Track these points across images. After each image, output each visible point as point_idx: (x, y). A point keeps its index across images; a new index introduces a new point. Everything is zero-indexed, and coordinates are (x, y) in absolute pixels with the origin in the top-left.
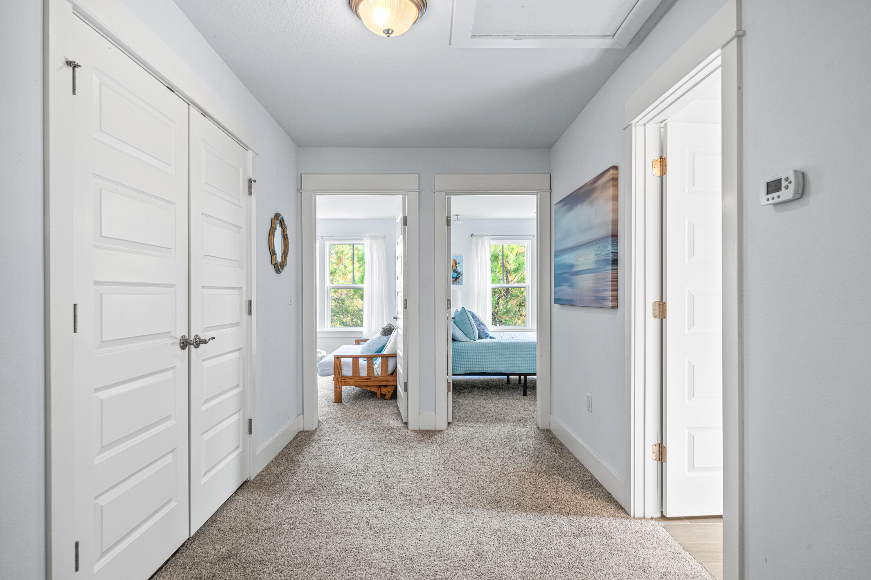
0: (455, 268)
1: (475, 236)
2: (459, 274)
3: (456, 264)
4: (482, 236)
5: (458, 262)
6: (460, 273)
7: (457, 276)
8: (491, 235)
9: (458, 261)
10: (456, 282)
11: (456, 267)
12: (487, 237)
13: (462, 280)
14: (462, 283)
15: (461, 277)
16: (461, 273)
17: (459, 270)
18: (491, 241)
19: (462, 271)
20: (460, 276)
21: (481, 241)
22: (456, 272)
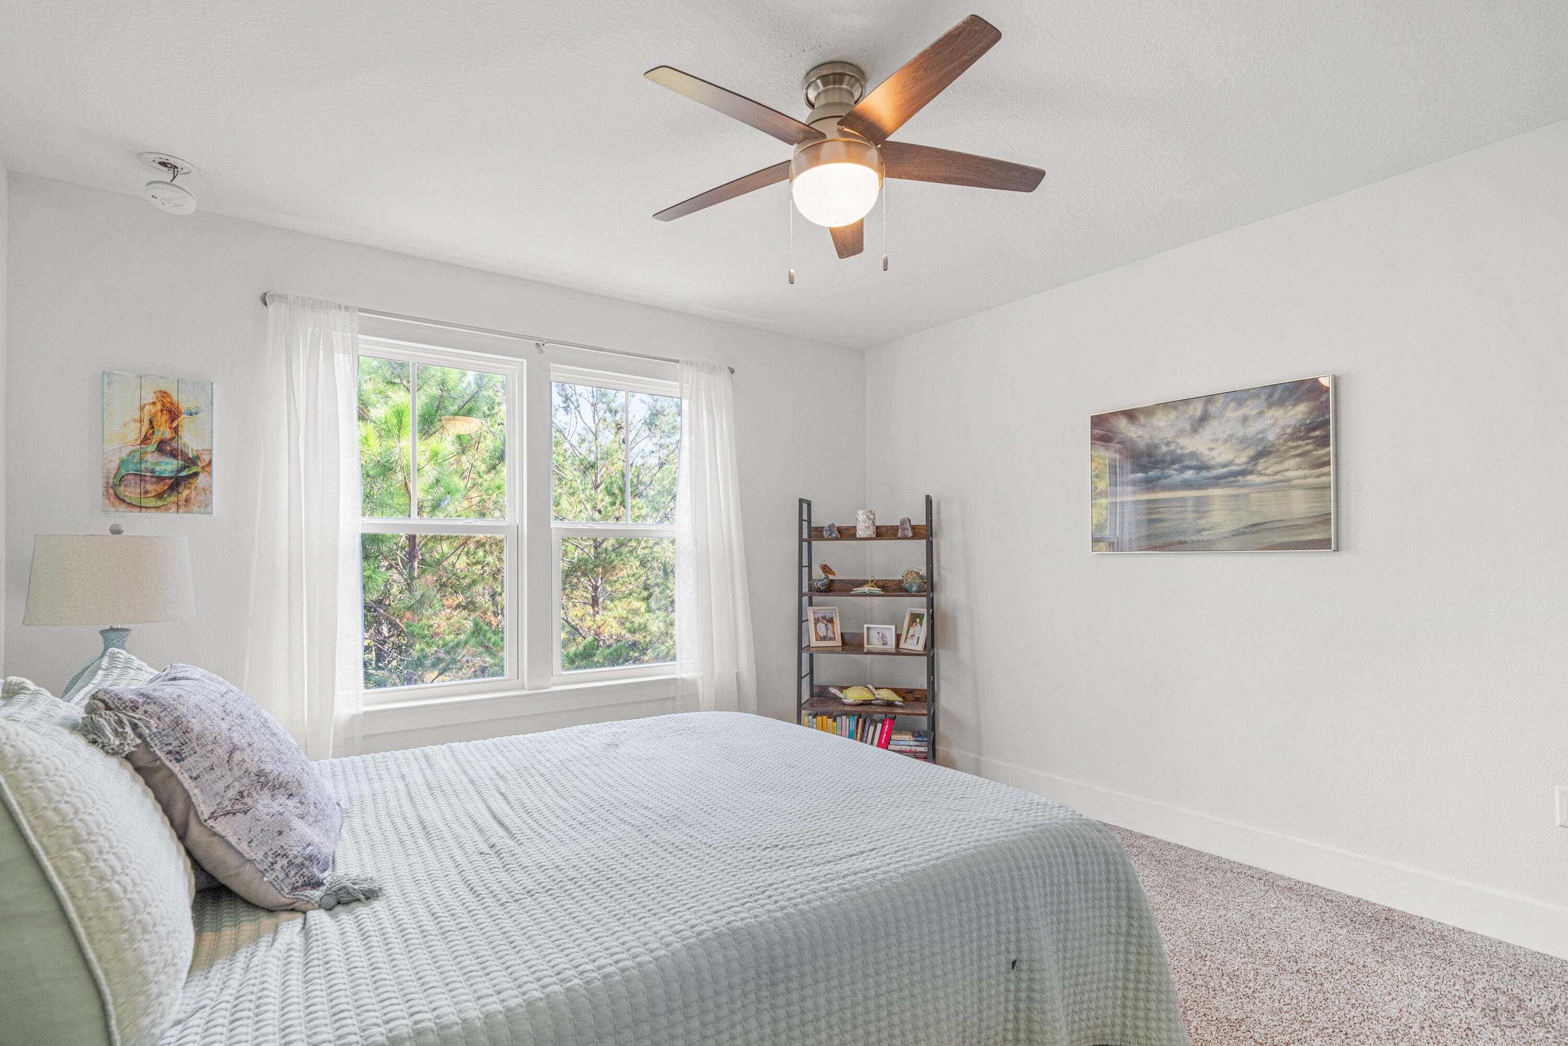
0: (168, 434)
1: (283, 298)
2: (191, 462)
3: (173, 414)
4: (317, 305)
5: (183, 406)
6: (198, 457)
7: (179, 471)
8: (361, 310)
9: (184, 402)
10: (173, 498)
11: (176, 430)
12: (343, 312)
13: (208, 490)
14: (207, 506)
15: (201, 480)
16: (206, 458)
17: (190, 441)
18: (360, 337)
19: (210, 451)
20: (196, 474)
21: (310, 330)
22: (174, 454)
